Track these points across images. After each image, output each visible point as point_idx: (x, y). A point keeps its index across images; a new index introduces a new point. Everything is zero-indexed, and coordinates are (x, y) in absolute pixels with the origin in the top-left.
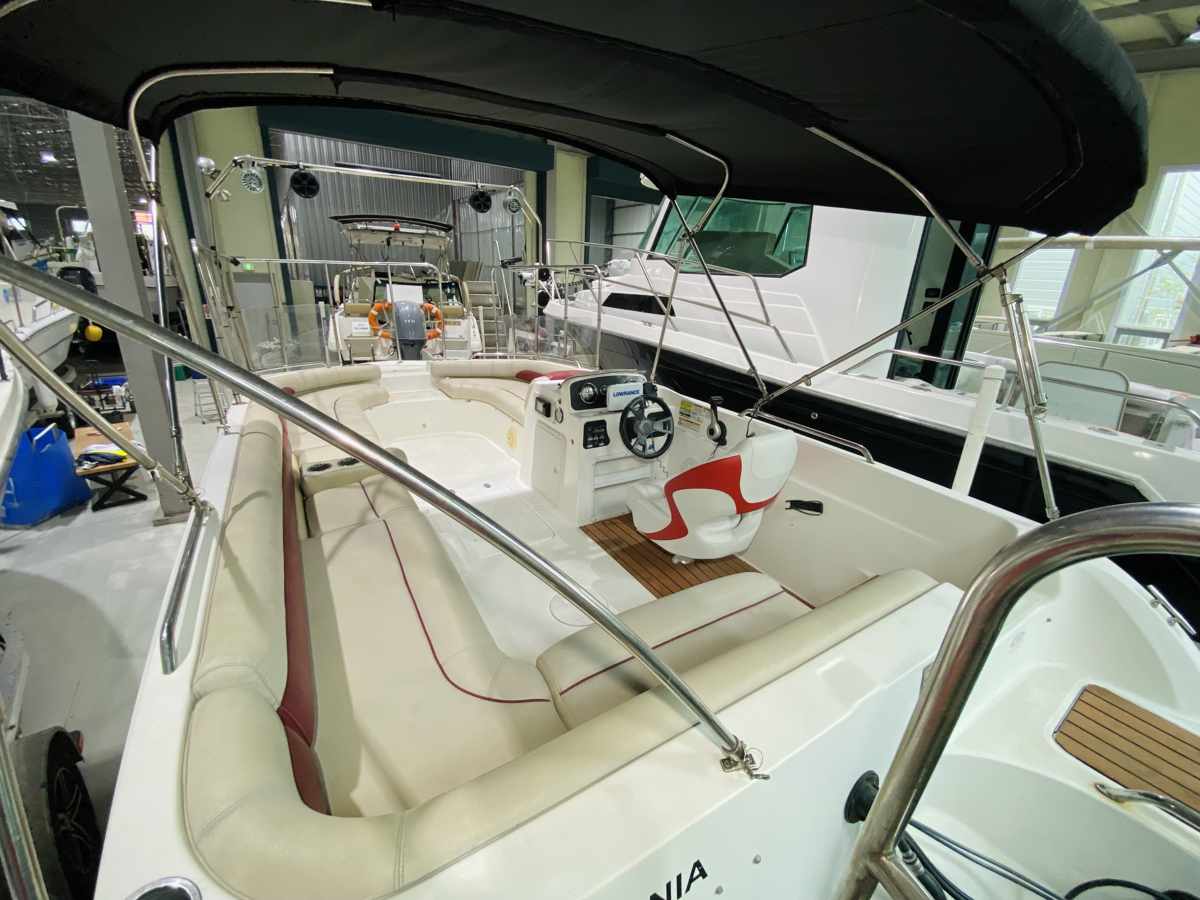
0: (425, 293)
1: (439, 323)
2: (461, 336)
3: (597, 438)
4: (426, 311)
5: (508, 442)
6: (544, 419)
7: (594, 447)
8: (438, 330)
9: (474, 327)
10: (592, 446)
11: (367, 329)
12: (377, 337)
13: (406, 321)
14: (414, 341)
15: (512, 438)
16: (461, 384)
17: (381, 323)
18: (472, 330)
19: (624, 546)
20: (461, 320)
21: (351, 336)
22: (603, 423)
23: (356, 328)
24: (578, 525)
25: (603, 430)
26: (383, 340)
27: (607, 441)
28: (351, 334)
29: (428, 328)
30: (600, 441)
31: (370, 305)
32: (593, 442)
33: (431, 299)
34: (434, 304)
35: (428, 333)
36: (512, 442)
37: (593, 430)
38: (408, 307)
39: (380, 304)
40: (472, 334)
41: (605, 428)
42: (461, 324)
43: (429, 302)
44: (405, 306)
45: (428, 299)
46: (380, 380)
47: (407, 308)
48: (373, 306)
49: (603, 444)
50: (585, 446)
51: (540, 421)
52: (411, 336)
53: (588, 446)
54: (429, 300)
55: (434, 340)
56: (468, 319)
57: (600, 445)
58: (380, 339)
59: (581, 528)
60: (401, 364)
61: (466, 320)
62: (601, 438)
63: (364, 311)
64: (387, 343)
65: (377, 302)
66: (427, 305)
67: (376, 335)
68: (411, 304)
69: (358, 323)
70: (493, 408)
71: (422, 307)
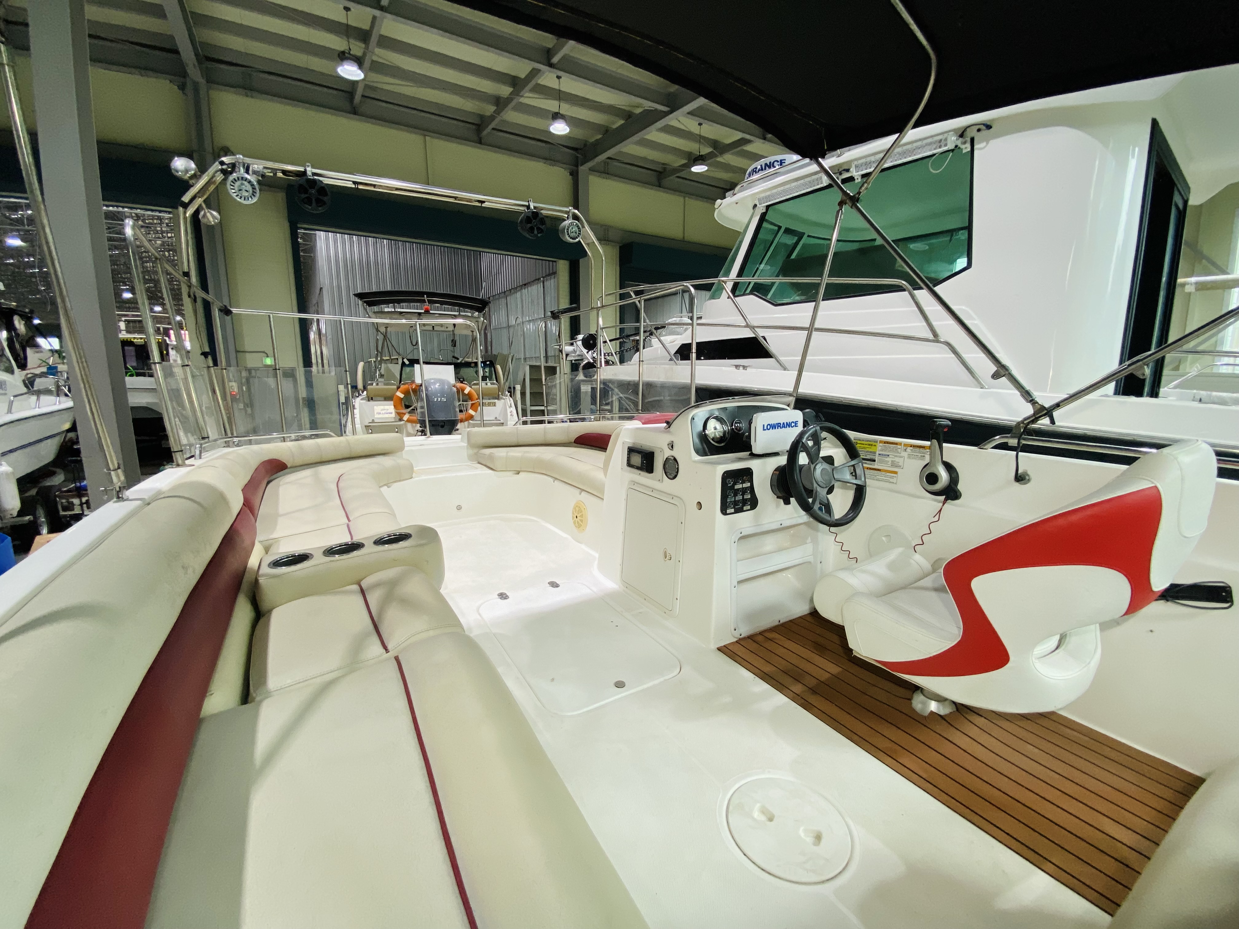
0: (457, 373)
1: (472, 404)
2: (496, 418)
3: (741, 498)
4: (458, 392)
5: (574, 523)
6: (642, 477)
7: (736, 512)
8: (471, 412)
9: (511, 406)
10: (733, 510)
11: (391, 413)
12: (403, 422)
13: (436, 400)
14: (443, 421)
15: (582, 516)
16: (507, 452)
17: (407, 407)
18: (509, 410)
19: (812, 682)
20: (496, 401)
21: (373, 422)
22: (747, 474)
23: (380, 413)
24: (714, 646)
25: (749, 484)
26: (409, 425)
27: (754, 503)
28: (373, 420)
29: (461, 411)
30: (744, 502)
31: (395, 387)
32: (735, 503)
33: (463, 379)
34: (466, 384)
35: (460, 416)
36: (582, 521)
37: (735, 484)
38: (438, 384)
39: (407, 386)
40: (509, 414)
41: (751, 481)
42: (497, 405)
43: (462, 382)
44: (435, 383)
45: (459, 378)
46: (403, 452)
47: (437, 386)
48: (398, 388)
49: (749, 507)
50: (724, 511)
51: (634, 483)
52: (441, 417)
53: (728, 511)
54: (462, 380)
55: (466, 423)
56: (504, 399)
57: (745, 508)
58: (405, 424)
59: (719, 649)
60: (430, 439)
61: (502, 401)
62: (745, 497)
63: (389, 394)
64: (413, 427)
65: (403, 384)
66: (459, 385)
67: (401, 420)
68: (442, 382)
69: (382, 407)
70: (551, 480)
71: (454, 386)
